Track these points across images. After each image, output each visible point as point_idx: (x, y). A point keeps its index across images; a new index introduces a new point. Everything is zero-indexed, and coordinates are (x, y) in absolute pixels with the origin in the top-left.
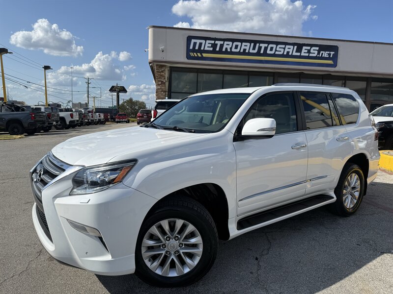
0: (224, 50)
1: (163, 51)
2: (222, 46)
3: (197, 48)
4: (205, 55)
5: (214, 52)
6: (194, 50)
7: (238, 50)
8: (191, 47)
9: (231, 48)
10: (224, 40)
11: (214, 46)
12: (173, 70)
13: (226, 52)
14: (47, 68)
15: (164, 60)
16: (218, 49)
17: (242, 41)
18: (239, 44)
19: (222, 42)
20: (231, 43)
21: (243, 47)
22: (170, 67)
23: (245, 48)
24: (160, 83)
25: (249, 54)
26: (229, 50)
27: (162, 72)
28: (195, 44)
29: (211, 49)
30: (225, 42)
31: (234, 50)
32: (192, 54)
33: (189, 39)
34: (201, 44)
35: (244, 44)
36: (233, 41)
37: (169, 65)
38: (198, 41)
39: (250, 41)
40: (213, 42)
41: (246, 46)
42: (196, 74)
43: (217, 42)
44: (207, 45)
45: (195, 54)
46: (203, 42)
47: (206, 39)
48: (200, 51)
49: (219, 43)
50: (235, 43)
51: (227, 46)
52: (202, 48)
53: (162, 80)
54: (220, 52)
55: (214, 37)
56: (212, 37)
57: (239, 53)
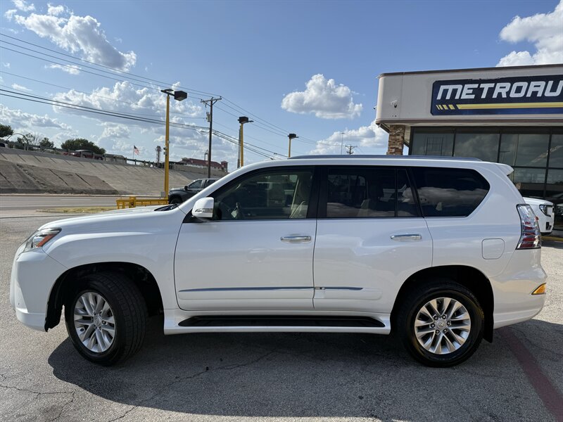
0: (495, 96)
1: (395, 107)
2: (491, 91)
3: (448, 97)
4: (460, 107)
5: (478, 100)
6: (443, 101)
7: (521, 95)
8: (439, 97)
9: (508, 93)
10: (496, 81)
11: (478, 92)
12: (415, 130)
13: (500, 99)
14: (292, 136)
15: (397, 118)
16: (484, 96)
17: (529, 80)
18: (524, 84)
19: (492, 85)
20: (508, 85)
21: (532, 89)
22: (411, 127)
23: (536, 89)
24: (393, 150)
25: (544, 99)
26: (504, 96)
27: (398, 135)
28: (445, 91)
29: (473, 97)
30: (498, 84)
31: (513, 95)
32: (440, 107)
33: (437, 85)
34: (455, 91)
35: (533, 83)
36: (512, 80)
37: (409, 125)
38: (450, 88)
39: (546, 79)
40: (476, 86)
41: (539, 88)
42: (453, 135)
43: (482, 86)
44: (466, 92)
45: (445, 106)
46: (459, 87)
47: (463, 82)
48: (453, 101)
49: (486, 87)
50: (516, 85)
51: (501, 89)
52: (457, 97)
53: (397, 147)
54: (489, 99)
55: (478, 78)
56: (474, 78)
57: (524, 99)
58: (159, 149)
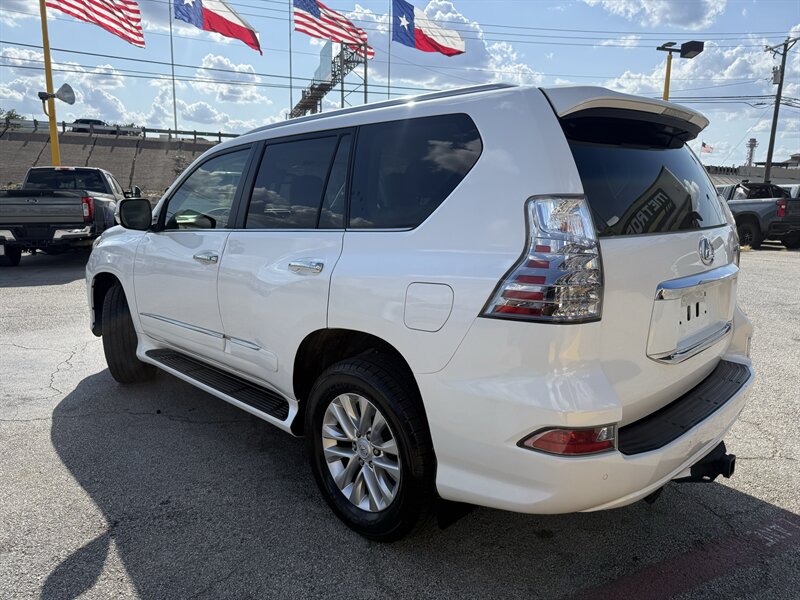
58: (753, 143)
